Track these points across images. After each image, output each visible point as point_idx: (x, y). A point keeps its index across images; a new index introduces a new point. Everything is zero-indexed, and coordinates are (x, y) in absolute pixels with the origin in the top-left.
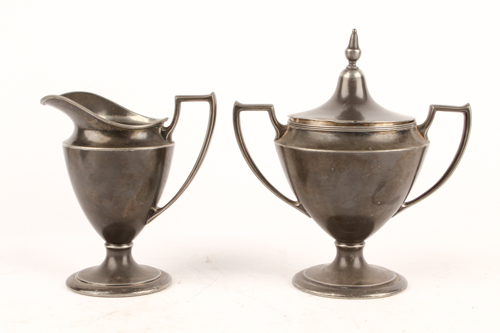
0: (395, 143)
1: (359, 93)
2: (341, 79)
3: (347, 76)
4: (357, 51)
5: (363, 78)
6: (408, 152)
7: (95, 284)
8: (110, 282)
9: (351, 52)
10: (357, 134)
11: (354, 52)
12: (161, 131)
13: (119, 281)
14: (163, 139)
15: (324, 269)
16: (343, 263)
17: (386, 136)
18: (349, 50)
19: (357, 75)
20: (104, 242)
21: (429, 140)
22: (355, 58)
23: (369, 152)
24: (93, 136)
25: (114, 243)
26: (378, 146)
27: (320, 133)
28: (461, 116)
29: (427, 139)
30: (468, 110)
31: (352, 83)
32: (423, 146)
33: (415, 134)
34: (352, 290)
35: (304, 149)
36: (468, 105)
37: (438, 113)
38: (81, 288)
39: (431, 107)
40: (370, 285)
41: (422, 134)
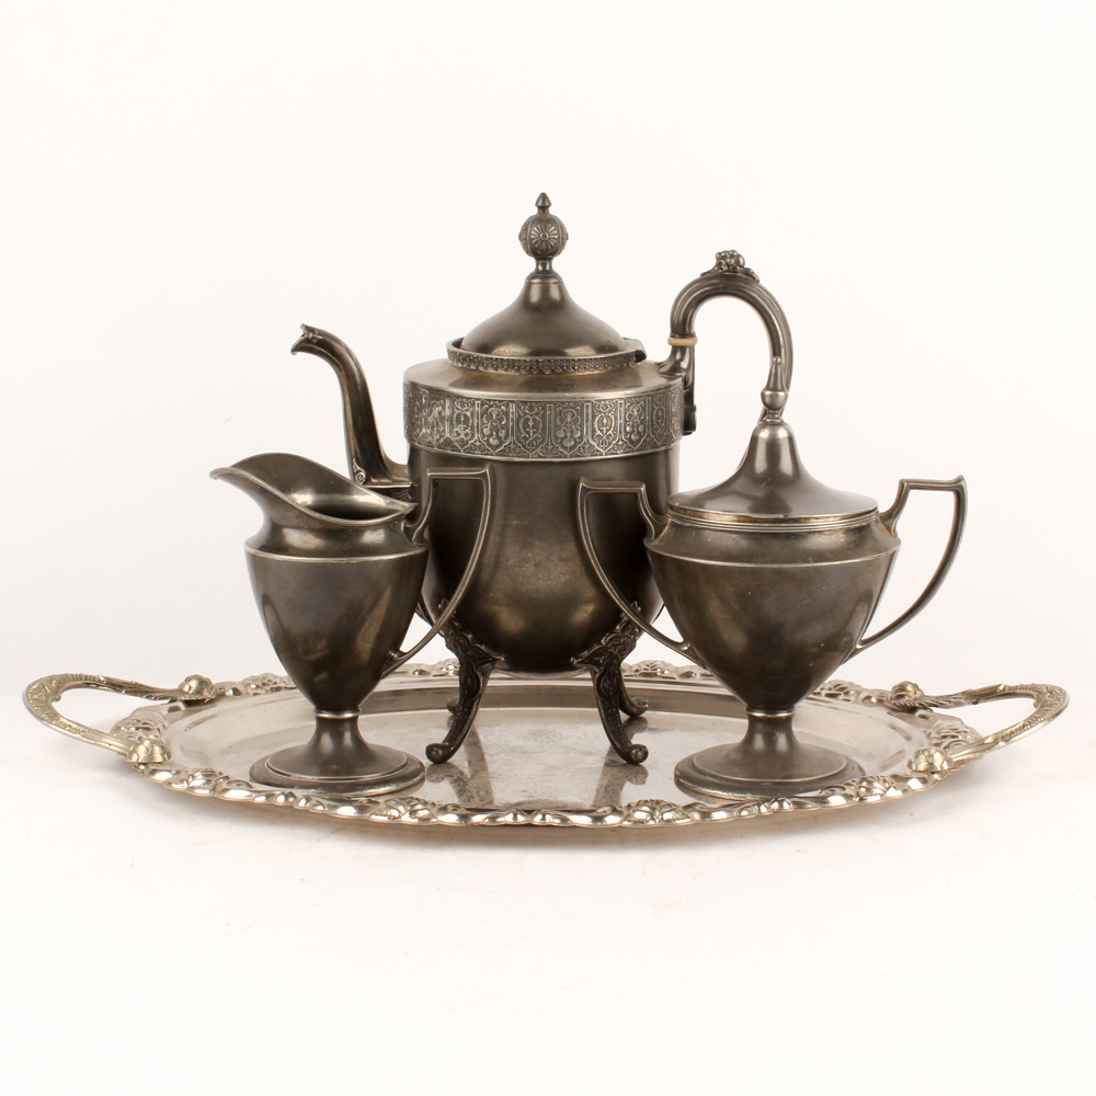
0: (848, 549)
1: (786, 465)
2: (754, 440)
3: (764, 434)
4: (781, 394)
5: (791, 439)
6: (869, 563)
7: (296, 777)
8: (321, 773)
9: (771, 396)
10: (788, 536)
11: (777, 395)
12: (405, 528)
13: (337, 773)
14: (407, 540)
15: (728, 755)
16: (759, 742)
17: (833, 538)
18: (768, 393)
19: (782, 434)
20: (312, 707)
21: (899, 536)
22: (778, 405)
23: (808, 565)
24: (294, 537)
25: (329, 710)
26: (821, 555)
27: (728, 535)
28: (950, 497)
29: (895, 535)
30: (962, 488)
31: (773, 448)
32: (890, 552)
33: (878, 530)
34: (779, 787)
35: (703, 561)
36: (960, 479)
37: (913, 493)
38: (272, 781)
39: (902, 484)
40: (807, 779)
41: (888, 528)
